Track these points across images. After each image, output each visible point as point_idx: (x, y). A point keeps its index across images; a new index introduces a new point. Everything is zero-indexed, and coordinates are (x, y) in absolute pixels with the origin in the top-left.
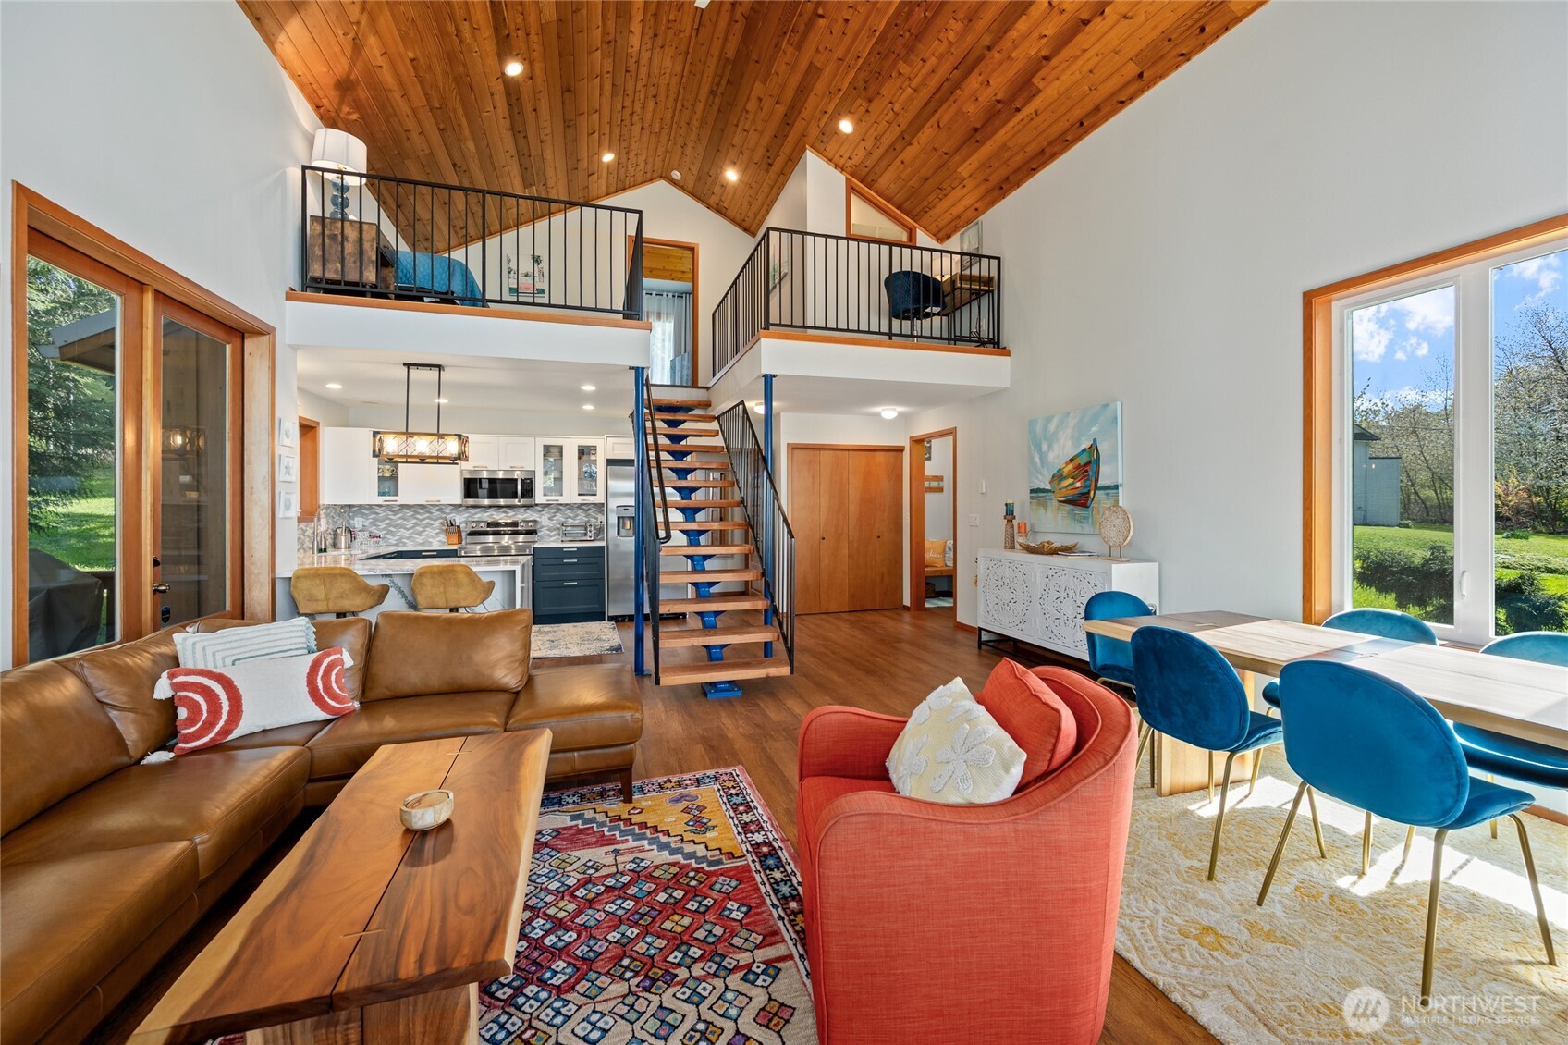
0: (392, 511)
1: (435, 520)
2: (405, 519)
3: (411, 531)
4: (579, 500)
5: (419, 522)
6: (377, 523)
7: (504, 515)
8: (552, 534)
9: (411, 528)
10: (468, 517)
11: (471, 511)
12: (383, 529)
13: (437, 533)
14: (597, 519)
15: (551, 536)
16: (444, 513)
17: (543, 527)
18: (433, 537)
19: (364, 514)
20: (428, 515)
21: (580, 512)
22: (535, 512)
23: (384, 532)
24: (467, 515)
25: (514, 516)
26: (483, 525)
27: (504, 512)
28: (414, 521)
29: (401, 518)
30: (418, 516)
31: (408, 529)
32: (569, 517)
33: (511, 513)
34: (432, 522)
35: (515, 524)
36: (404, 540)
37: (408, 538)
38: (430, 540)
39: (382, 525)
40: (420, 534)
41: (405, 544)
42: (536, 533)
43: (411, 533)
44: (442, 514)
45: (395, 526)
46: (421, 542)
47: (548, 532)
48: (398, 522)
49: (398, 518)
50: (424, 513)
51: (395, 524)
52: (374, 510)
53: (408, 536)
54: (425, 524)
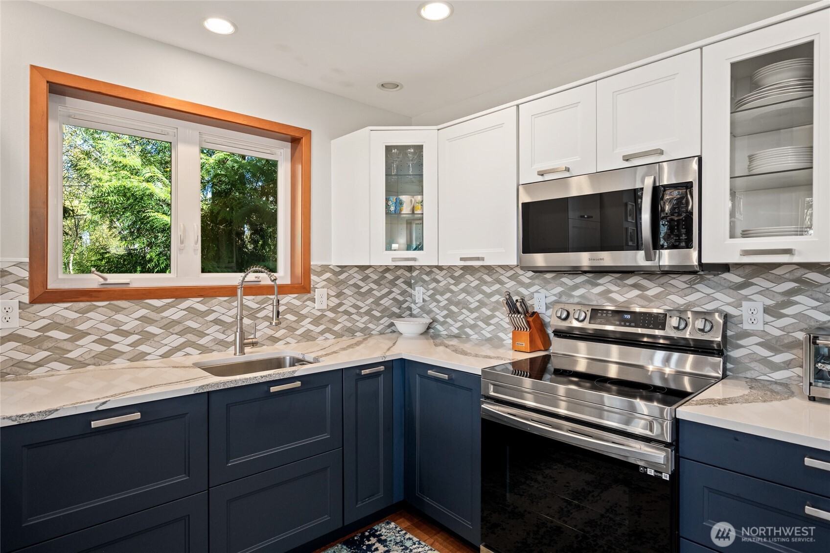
0: (452, 277)
2: (469, 293)
3: (475, 315)
5: (486, 300)
6: (438, 297)
7: (636, 292)
8: (779, 358)
9: (477, 309)
10: (560, 295)
11: (565, 280)
12: (444, 308)
15: (776, 367)
16: (521, 284)
17: (747, 334)
19: (424, 281)
20: (497, 286)
22: (718, 287)
24: (559, 289)
27: (636, 286)
28: (480, 296)
29: (463, 290)
30: (485, 288)
31: (471, 311)
33: (654, 290)
35: (659, 321)
36: (468, 330)
37: (473, 327)
39: (443, 300)
40: (487, 321)
41: (468, 336)
42: (720, 352)
43: (475, 318)
44: (518, 286)
45: (457, 304)
46: (489, 335)
47: (764, 352)
48: (461, 297)
49: (461, 290)
50: (492, 284)
51: (457, 300)
52: (436, 277)
53: (472, 322)
54: (493, 305)
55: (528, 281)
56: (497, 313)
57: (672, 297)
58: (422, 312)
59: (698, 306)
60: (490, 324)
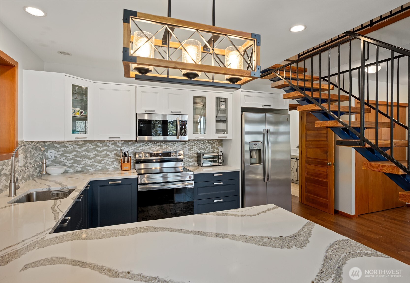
1: (111, 152)
2: (88, 151)
3: (93, 160)
4: (216, 137)
5: (99, 154)
6: (67, 154)
7: (160, 147)
8: (191, 160)
9: (93, 158)
11: (137, 144)
12: (71, 159)
13: (112, 162)
14: (218, 149)
15: (190, 162)
16: (118, 146)
18: (109, 165)
19: (56, 147)
20: (105, 148)
21: (208, 145)
22: (180, 145)
23: (72, 161)
24: (134, 148)
25: (166, 148)
26: (147, 155)
27: (161, 146)
30: (98, 149)
31: (90, 159)
32: (201, 149)
33: (164, 146)
34: (109, 153)
36: (88, 168)
37: (90, 166)
38: (108, 167)
39: (71, 156)
40: (99, 162)
41: (88, 170)
42: (182, 161)
43: (93, 162)
44: (116, 147)
45: (80, 157)
46: (100, 168)
47: (188, 159)
48: (83, 154)
49: (83, 150)
50: (102, 147)
51: (81, 155)
52: (66, 145)
53: (91, 164)
54: (103, 155)
55: (120, 145)
56: (105, 159)
57: (169, 148)
58: (53, 163)
59: (175, 150)
60: (102, 163)
